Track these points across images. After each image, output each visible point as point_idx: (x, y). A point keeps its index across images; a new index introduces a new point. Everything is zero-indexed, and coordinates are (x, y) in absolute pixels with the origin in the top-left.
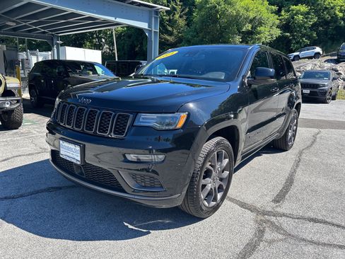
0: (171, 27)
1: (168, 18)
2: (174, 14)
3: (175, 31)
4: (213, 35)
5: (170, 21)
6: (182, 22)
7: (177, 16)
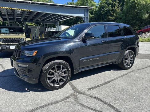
0: (113, 13)
1: (112, 9)
2: (115, 7)
3: (115, 14)
4: (133, 15)
5: (113, 10)
6: (118, 10)
7: (116, 8)
